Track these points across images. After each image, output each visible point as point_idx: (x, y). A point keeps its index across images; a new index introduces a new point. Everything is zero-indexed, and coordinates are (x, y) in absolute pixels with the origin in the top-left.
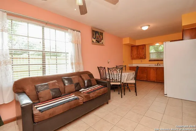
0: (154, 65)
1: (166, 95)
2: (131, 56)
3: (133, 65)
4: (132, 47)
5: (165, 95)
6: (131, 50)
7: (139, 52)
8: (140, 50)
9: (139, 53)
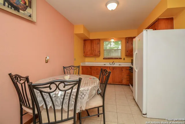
0: (109, 63)
1: (146, 114)
2: (84, 52)
3: (86, 63)
4: (86, 41)
5: (144, 116)
6: (84, 44)
7: (94, 47)
8: (95, 45)
9: (94, 49)
